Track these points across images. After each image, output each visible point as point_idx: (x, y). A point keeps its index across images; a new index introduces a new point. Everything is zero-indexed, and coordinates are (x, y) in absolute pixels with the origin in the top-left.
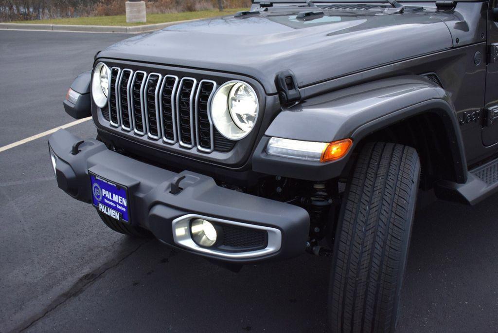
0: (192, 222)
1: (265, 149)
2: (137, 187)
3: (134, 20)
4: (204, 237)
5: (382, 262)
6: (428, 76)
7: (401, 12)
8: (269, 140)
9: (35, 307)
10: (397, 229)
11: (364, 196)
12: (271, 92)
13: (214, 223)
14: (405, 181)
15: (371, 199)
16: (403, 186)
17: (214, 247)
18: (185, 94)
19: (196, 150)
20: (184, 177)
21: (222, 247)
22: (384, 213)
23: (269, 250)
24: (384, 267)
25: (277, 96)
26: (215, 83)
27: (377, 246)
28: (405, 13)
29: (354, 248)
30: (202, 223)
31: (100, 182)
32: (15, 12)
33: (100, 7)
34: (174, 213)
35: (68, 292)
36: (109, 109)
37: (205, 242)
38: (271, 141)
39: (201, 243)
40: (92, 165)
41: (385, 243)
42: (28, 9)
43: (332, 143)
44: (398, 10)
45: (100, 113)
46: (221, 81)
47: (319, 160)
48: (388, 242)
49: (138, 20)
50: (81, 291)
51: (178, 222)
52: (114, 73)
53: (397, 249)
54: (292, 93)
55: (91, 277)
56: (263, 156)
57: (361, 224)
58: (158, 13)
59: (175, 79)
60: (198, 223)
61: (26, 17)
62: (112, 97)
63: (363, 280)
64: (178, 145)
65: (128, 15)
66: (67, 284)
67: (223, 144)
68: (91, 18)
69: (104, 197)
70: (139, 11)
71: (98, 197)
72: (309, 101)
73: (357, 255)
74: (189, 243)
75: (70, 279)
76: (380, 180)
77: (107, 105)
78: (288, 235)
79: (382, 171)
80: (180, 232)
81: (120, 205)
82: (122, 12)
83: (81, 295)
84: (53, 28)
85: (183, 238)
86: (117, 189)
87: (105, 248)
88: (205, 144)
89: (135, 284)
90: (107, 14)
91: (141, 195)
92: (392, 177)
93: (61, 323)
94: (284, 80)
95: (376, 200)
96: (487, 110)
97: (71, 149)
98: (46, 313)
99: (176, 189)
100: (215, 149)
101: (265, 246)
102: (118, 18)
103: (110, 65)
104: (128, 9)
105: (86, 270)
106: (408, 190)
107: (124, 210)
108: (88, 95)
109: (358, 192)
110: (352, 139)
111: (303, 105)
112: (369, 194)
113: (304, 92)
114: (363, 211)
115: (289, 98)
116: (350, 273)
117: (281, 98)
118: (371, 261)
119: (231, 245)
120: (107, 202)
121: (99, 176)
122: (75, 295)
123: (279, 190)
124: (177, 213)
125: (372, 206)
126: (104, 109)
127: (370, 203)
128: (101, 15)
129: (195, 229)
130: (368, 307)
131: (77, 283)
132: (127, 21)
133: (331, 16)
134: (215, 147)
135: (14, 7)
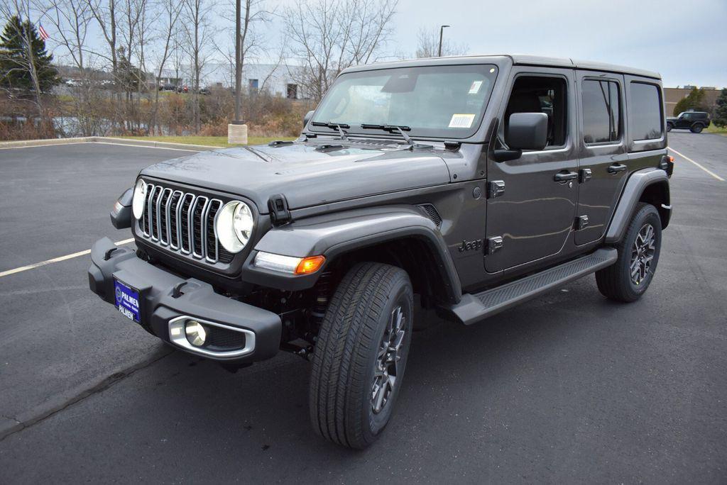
0: (187, 323)
1: (253, 262)
2: (148, 291)
3: (236, 142)
4: (198, 337)
5: (350, 367)
6: (424, 206)
7: (411, 149)
8: (256, 254)
9: (58, 400)
10: (365, 338)
11: (341, 307)
12: (264, 212)
13: (203, 324)
14: (379, 296)
15: (346, 311)
16: (377, 301)
17: (204, 347)
18: (198, 210)
19: (205, 260)
20: (186, 283)
21: (210, 347)
22: (356, 323)
23: (246, 350)
24: (352, 371)
25: (268, 216)
26: (221, 202)
27: (347, 352)
28: (414, 150)
29: (328, 353)
30: (196, 325)
31: (121, 286)
32: (126, 127)
33: (207, 128)
34: (171, 314)
35: (94, 388)
36: (143, 221)
37: (198, 341)
38: (259, 254)
39: (193, 343)
40: (117, 270)
41: (353, 350)
42: (139, 126)
43: (306, 258)
44: (409, 147)
45: (137, 224)
46: (226, 200)
47: (293, 272)
48: (356, 349)
49: (239, 143)
50: (106, 388)
51: (173, 323)
52: (150, 188)
53: (365, 356)
54: (281, 214)
55: (119, 376)
56: (250, 268)
57: (336, 332)
58: (263, 137)
59: (192, 196)
60: (192, 324)
61: (135, 133)
62: (146, 210)
63: (334, 383)
64: (192, 255)
65: (230, 137)
66: (94, 382)
67: (225, 255)
68: (196, 138)
69: (123, 299)
70: (241, 134)
71: (119, 298)
72: (298, 223)
73: (330, 360)
74: (183, 342)
75: (99, 376)
76: (358, 294)
77: (142, 217)
78: (262, 337)
79: (361, 287)
80: (175, 331)
81: (134, 307)
82: (226, 134)
83: (105, 392)
84: (156, 145)
85: (177, 337)
86: (132, 292)
87: (141, 351)
88: (212, 255)
89: (159, 384)
90: (214, 135)
91: (151, 298)
92: (369, 292)
93: (78, 415)
94: (274, 202)
95: (350, 312)
96: (488, 240)
97: (104, 255)
98: (67, 406)
99: (177, 293)
100: (220, 260)
101: (243, 347)
102: (222, 139)
103: (147, 181)
104: (230, 131)
105: (117, 370)
106: (381, 305)
107: (137, 311)
108: (129, 208)
109: (337, 304)
110: (324, 256)
111: (293, 224)
112: (345, 306)
113: (295, 214)
114: (338, 321)
115: (278, 218)
116: (323, 375)
117: (272, 217)
118: (341, 365)
119: (217, 345)
120: (125, 303)
121: (119, 280)
122: (99, 391)
123: (284, 301)
124: (175, 314)
125: (347, 317)
126: (141, 220)
127: (345, 314)
128: (208, 135)
129: (190, 330)
130: (338, 408)
131: (105, 380)
132: (229, 142)
133: (363, 149)
134: (219, 258)
135: (126, 123)
